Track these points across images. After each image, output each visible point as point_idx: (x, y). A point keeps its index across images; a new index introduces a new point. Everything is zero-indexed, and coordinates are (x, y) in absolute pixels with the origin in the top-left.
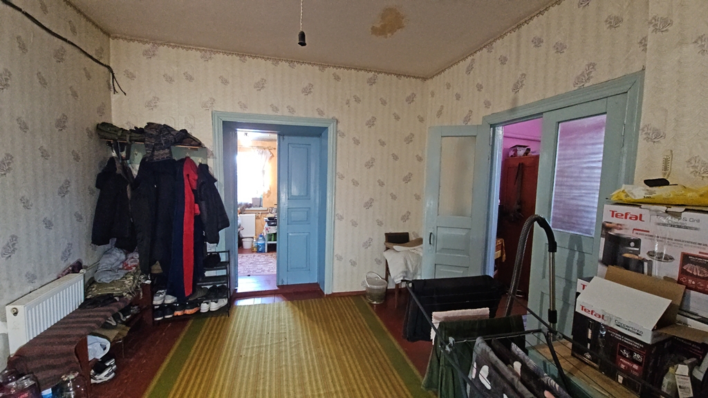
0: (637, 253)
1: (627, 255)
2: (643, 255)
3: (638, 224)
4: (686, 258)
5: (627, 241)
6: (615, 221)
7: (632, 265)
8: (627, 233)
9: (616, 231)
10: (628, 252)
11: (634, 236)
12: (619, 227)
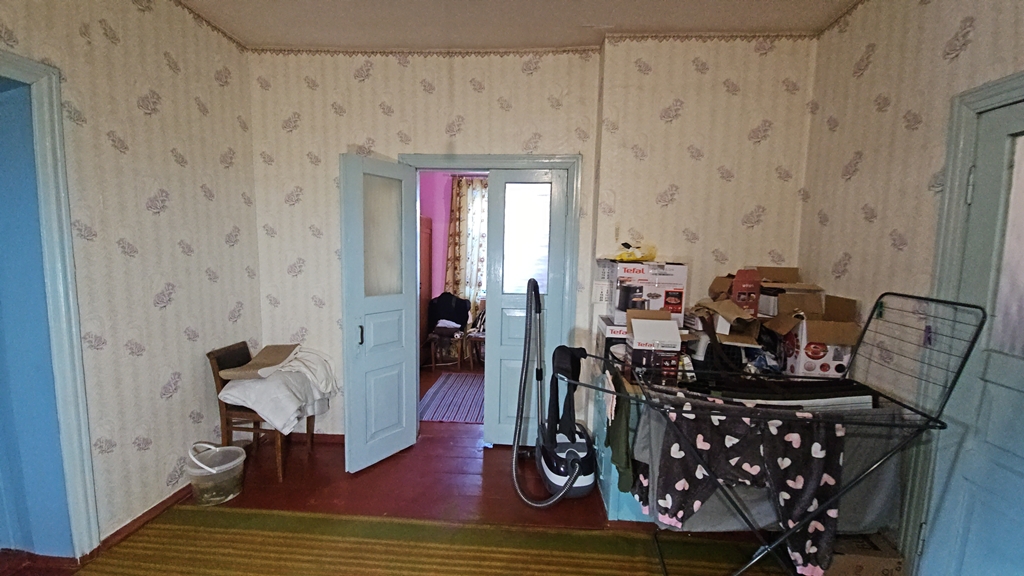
0: (641, 296)
1: (634, 299)
2: (645, 297)
3: (641, 276)
4: (668, 294)
5: (635, 289)
6: (627, 275)
7: (638, 305)
8: (634, 284)
9: (628, 283)
10: (635, 297)
11: (638, 285)
12: (629, 279)
